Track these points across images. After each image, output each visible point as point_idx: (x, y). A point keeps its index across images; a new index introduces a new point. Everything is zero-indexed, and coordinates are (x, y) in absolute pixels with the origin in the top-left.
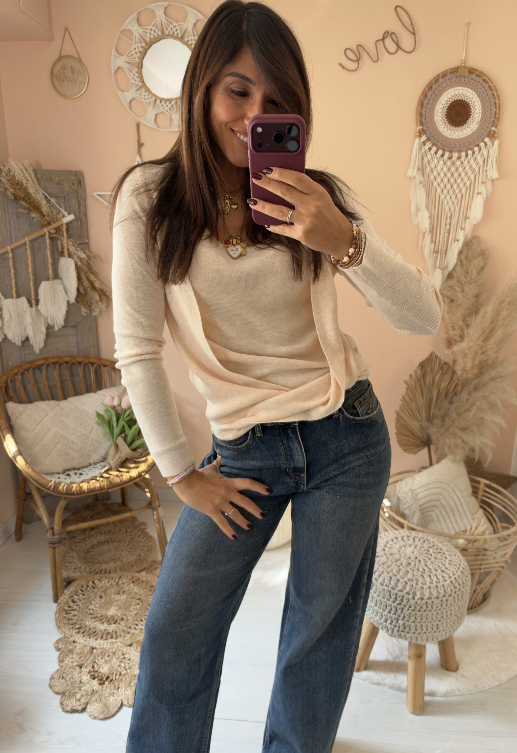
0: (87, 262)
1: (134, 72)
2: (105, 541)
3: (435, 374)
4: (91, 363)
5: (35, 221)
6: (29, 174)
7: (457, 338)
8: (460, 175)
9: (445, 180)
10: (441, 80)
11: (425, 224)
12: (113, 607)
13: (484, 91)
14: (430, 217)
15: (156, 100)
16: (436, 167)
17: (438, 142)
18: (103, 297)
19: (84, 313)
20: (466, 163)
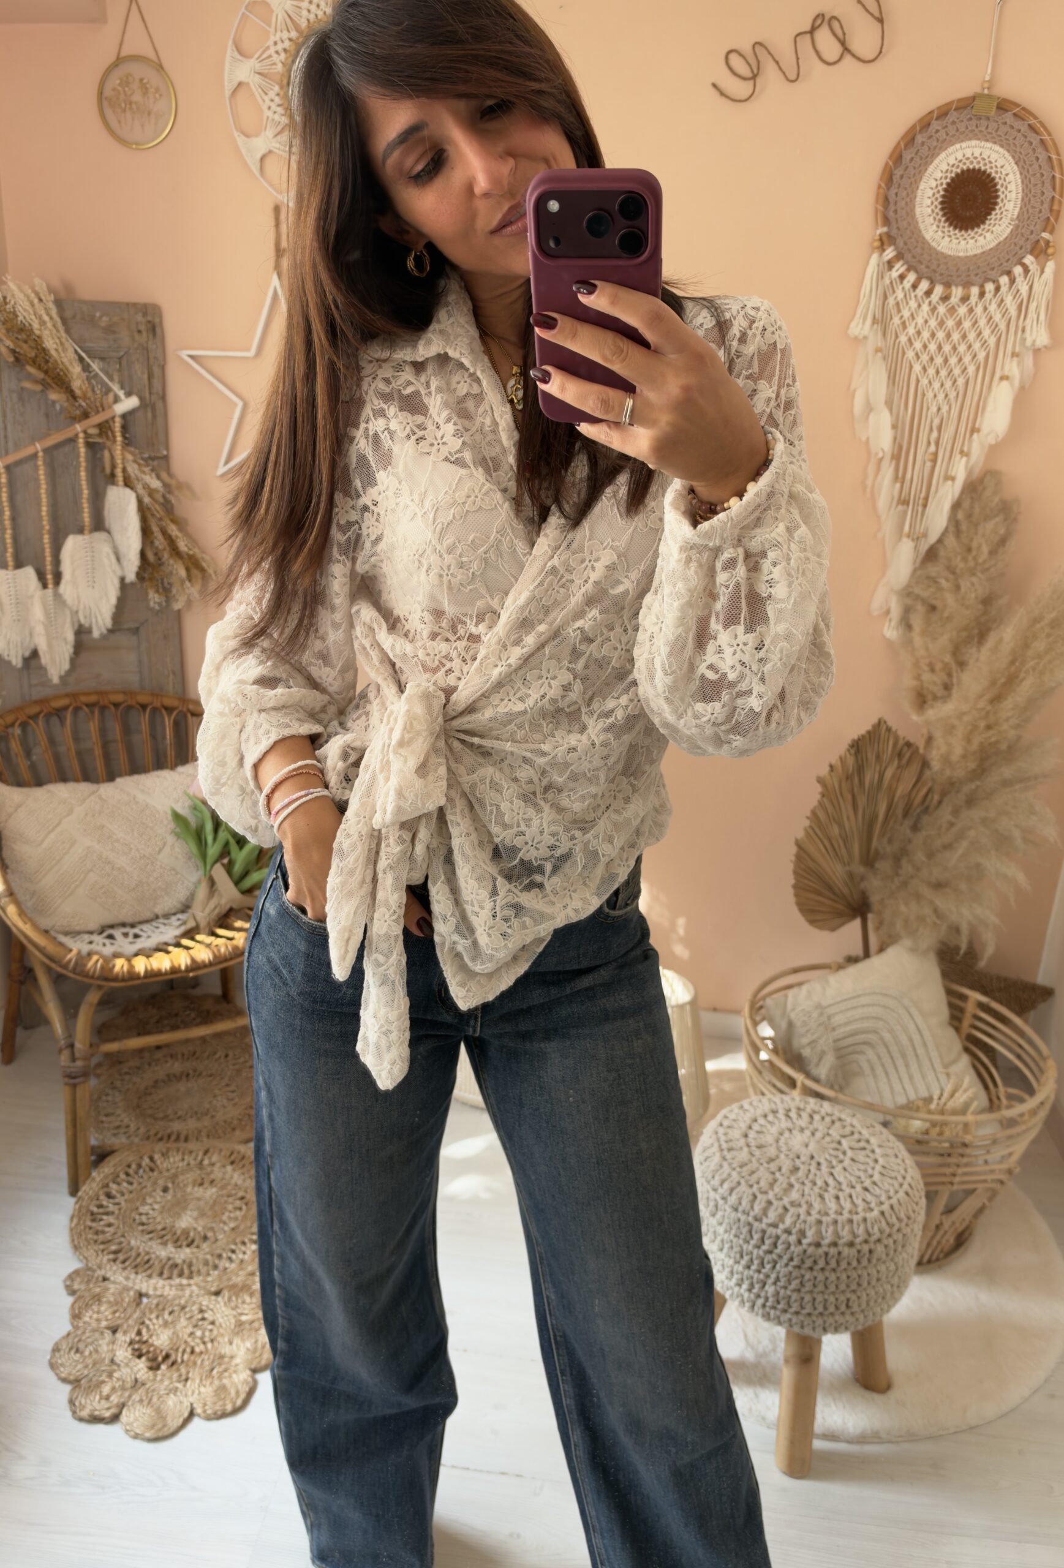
0: (164, 496)
1: (272, 93)
2: (182, 1073)
3: (884, 765)
4: (167, 708)
5: (58, 407)
6: (46, 309)
7: (938, 690)
8: (964, 337)
9: (932, 347)
10: (935, 125)
11: (883, 440)
12: (189, 1213)
13: (1030, 151)
14: (895, 428)
16: (913, 318)
17: (920, 262)
18: (195, 572)
19: (156, 603)
20: (979, 310)
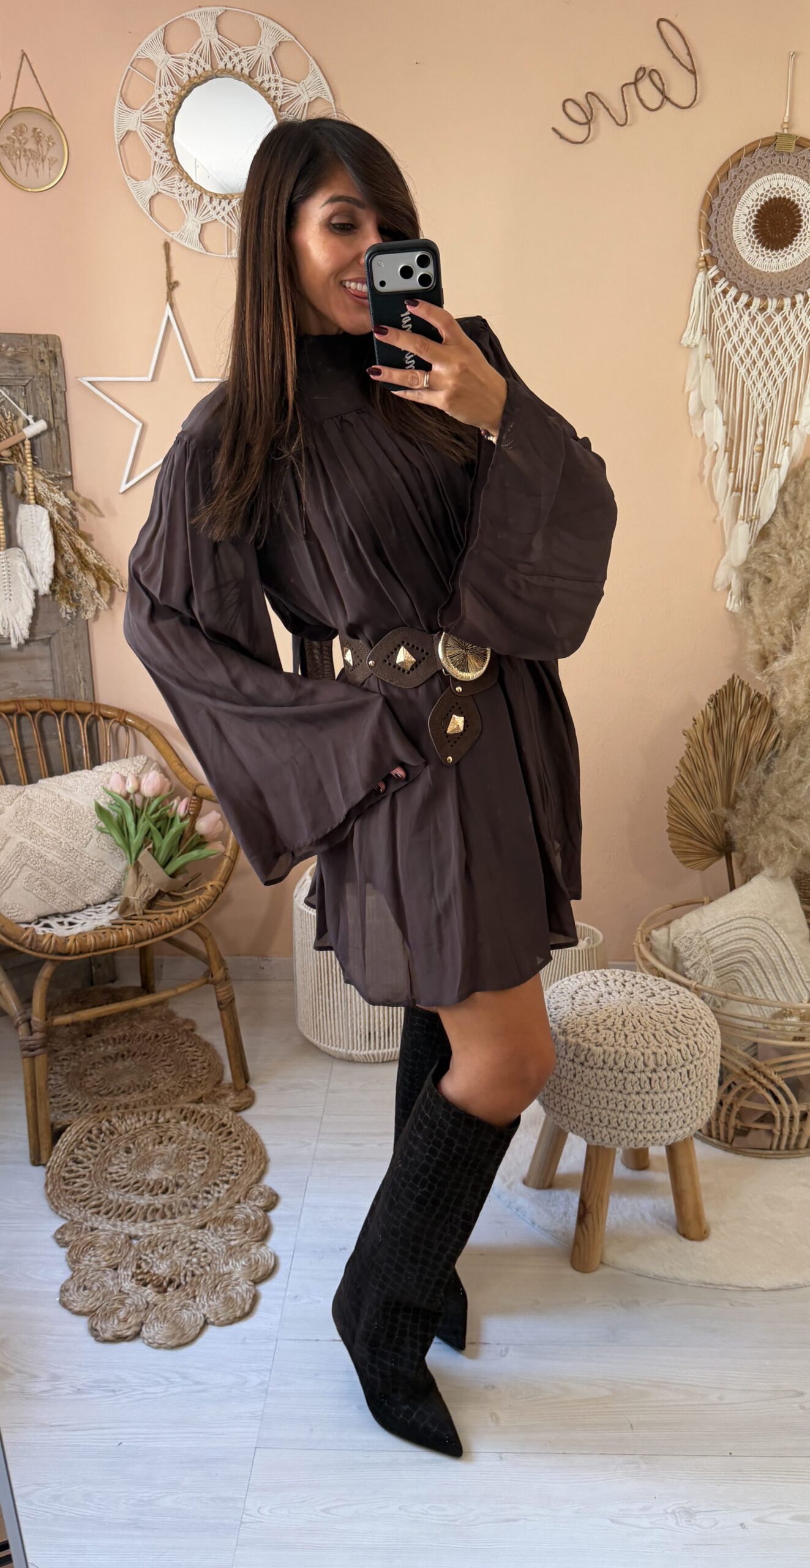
0: (71, 513)
1: (158, 142)
2: (117, 1054)
3: (739, 716)
4: (79, 714)
7: (778, 649)
8: (781, 342)
9: (754, 352)
10: (745, 161)
11: (718, 436)
14: (725, 423)
15: (201, 195)
16: (737, 328)
17: (739, 278)
18: (103, 582)
19: (67, 613)
20: (792, 318)
